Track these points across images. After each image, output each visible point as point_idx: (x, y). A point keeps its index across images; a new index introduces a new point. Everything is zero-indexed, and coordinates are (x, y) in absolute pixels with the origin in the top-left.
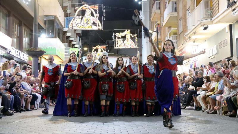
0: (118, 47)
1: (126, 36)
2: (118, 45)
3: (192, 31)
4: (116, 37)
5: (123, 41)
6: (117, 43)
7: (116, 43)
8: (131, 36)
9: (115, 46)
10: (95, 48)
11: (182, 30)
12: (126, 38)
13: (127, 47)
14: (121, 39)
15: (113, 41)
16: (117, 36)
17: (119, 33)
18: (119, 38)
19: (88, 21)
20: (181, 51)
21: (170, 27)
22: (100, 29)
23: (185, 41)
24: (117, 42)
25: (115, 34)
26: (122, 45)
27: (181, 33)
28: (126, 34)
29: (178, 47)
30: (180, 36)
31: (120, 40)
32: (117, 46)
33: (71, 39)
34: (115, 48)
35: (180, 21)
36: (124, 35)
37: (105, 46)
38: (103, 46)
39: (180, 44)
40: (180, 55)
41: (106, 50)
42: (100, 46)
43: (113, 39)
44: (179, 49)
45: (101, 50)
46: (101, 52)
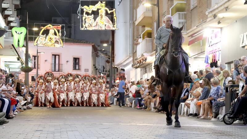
0: (86, 27)
1: (100, 11)
2: (87, 25)
3: (221, 6)
4: (84, 12)
5: (95, 19)
6: (85, 22)
7: (84, 22)
8: (106, 11)
9: (82, 27)
10: (44, 29)
11: (196, 5)
12: (100, 14)
13: (100, 29)
14: (91, 15)
15: (79, 17)
16: (85, 10)
17: (88, 6)
18: (88, 14)
20: (192, 37)
23: (201, 20)
24: (85, 19)
25: (82, 8)
26: (93, 25)
27: (193, 9)
28: (99, 8)
29: (187, 30)
30: (191, 13)
31: (89, 16)
32: (84, 26)
33: (7, 13)
34: (82, 29)
36: (95, 10)
37: (61, 26)
38: (57, 25)
39: (191, 25)
40: (189, 42)
41: (61, 33)
42: (52, 26)
43: (79, 15)
44: (189, 33)
45: (53, 32)
46: (54, 35)
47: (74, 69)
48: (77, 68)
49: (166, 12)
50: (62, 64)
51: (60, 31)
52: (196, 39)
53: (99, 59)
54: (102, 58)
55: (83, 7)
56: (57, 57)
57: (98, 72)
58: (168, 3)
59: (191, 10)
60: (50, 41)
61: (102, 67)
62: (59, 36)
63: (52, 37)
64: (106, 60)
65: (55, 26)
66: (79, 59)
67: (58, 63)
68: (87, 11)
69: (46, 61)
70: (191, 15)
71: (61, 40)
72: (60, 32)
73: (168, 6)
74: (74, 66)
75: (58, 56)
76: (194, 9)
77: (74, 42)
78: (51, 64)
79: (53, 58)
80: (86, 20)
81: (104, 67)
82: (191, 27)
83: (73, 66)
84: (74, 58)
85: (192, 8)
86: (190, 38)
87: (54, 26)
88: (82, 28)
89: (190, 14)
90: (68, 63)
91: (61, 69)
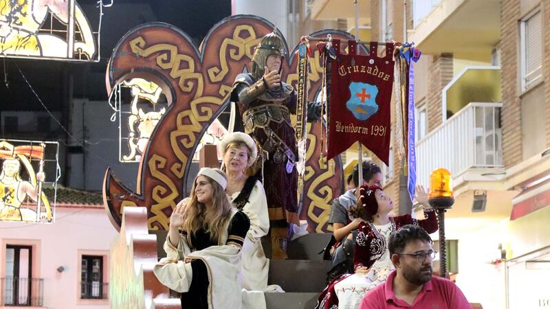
0: (138, 153)
2: (142, 144)
4: (131, 98)
6: (137, 134)
7: (132, 134)
9: (126, 151)
11: (538, 78)
14: (158, 110)
15: (113, 118)
16: (135, 92)
18: (145, 105)
19: (19, 9)
20: (525, 191)
21: (447, 56)
22: (84, 57)
24: (136, 125)
25: (127, 84)
27: (528, 92)
29: (506, 166)
30: (520, 105)
31: (151, 114)
32: (133, 147)
34: (127, 159)
35: (523, 25)
37: (43, 145)
38: (29, 144)
39: (521, 149)
40: (515, 206)
41: (45, 170)
42: (10, 147)
43: (115, 109)
44: (513, 176)
45: (17, 168)
46: (18, 178)
47: (82, 298)
48: (95, 291)
49: (426, 100)
50: (41, 280)
51: (42, 163)
52: (538, 197)
55: (128, 80)
56: (24, 253)
58: (431, 70)
59: (521, 97)
60: (4, 199)
62: (38, 181)
63: (11, 187)
65: (24, 147)
66: (101, 258)
67: (26, 275)
68: (143, 95)
70: (521, 115)
71: (43, 194)
72: (41, 168)
73: (435, 79)
74: (83, 285)
75: (27, 250)
76: (533, 93)
77: (84, 201)
78: (2, 279)
79: (8, 255)
80: (139, 127)
82: (522, 154)
83: (80, 287)
84: (84, 257)
85: (524, 90)
86: (516, 192)
87: (19, 147)
88: (125, 157)
89: (517, 109)
90: (63, 273)
91: (37, 296)
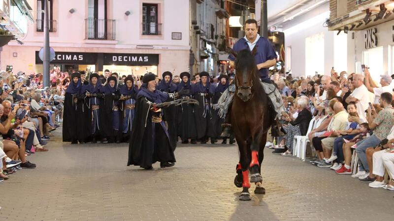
47: (143, 34)
48: (153, 30)
50: (114, 21)
53: (202, 7)
54: (208, 6)
56: (101, 1)
57: (201, 38)
61: (207, 28)
64: (217, 10)
66: (156, 6)
67: (103, 17)
69: (72, 11)
74: (144, 25)
78: (86, 20)
79: (89, 3)
81: (212, 26)
83: (142, 26)
84: (144, 4)
90: (129, 16)
91: (111, 32)
